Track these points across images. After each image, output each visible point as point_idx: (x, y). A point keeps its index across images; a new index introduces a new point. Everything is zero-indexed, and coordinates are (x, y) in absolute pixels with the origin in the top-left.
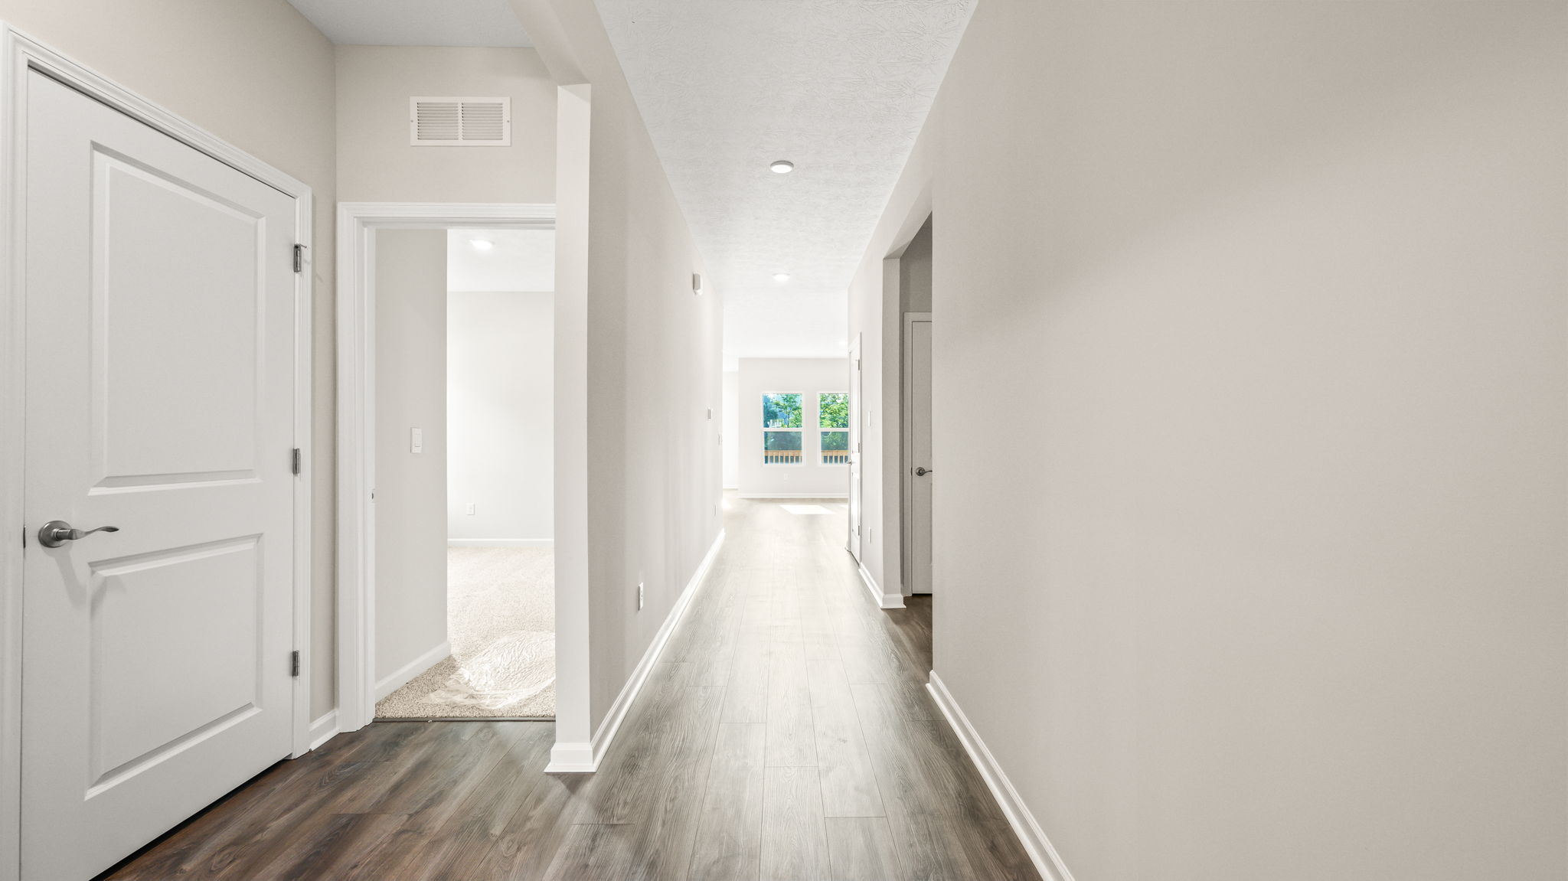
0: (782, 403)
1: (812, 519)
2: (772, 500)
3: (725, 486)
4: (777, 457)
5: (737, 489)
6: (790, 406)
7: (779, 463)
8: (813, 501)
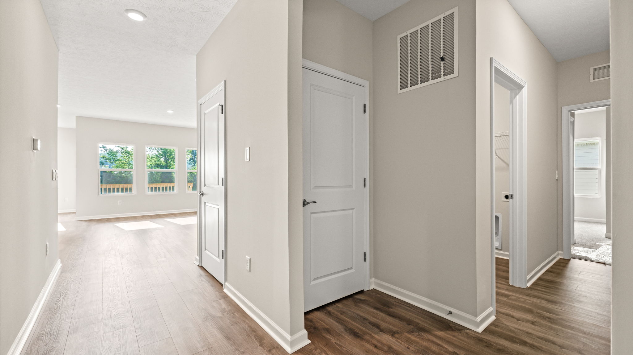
0: (107, 156)
1: (143, 232)
2: (109, 220)
3: (60, 211)
4: (114, 189)
5: (75, 213)
6: (114, 159)
7: (112, 193)
8: (143, 218)
